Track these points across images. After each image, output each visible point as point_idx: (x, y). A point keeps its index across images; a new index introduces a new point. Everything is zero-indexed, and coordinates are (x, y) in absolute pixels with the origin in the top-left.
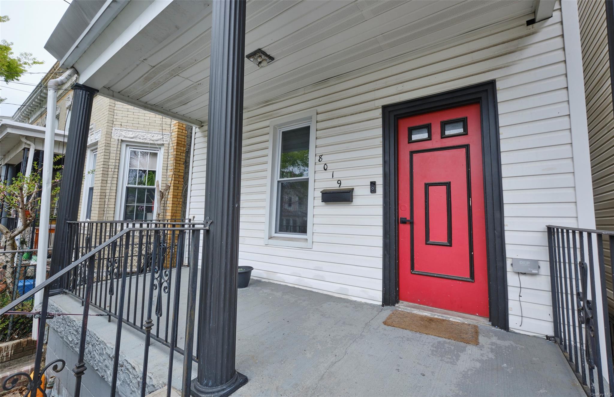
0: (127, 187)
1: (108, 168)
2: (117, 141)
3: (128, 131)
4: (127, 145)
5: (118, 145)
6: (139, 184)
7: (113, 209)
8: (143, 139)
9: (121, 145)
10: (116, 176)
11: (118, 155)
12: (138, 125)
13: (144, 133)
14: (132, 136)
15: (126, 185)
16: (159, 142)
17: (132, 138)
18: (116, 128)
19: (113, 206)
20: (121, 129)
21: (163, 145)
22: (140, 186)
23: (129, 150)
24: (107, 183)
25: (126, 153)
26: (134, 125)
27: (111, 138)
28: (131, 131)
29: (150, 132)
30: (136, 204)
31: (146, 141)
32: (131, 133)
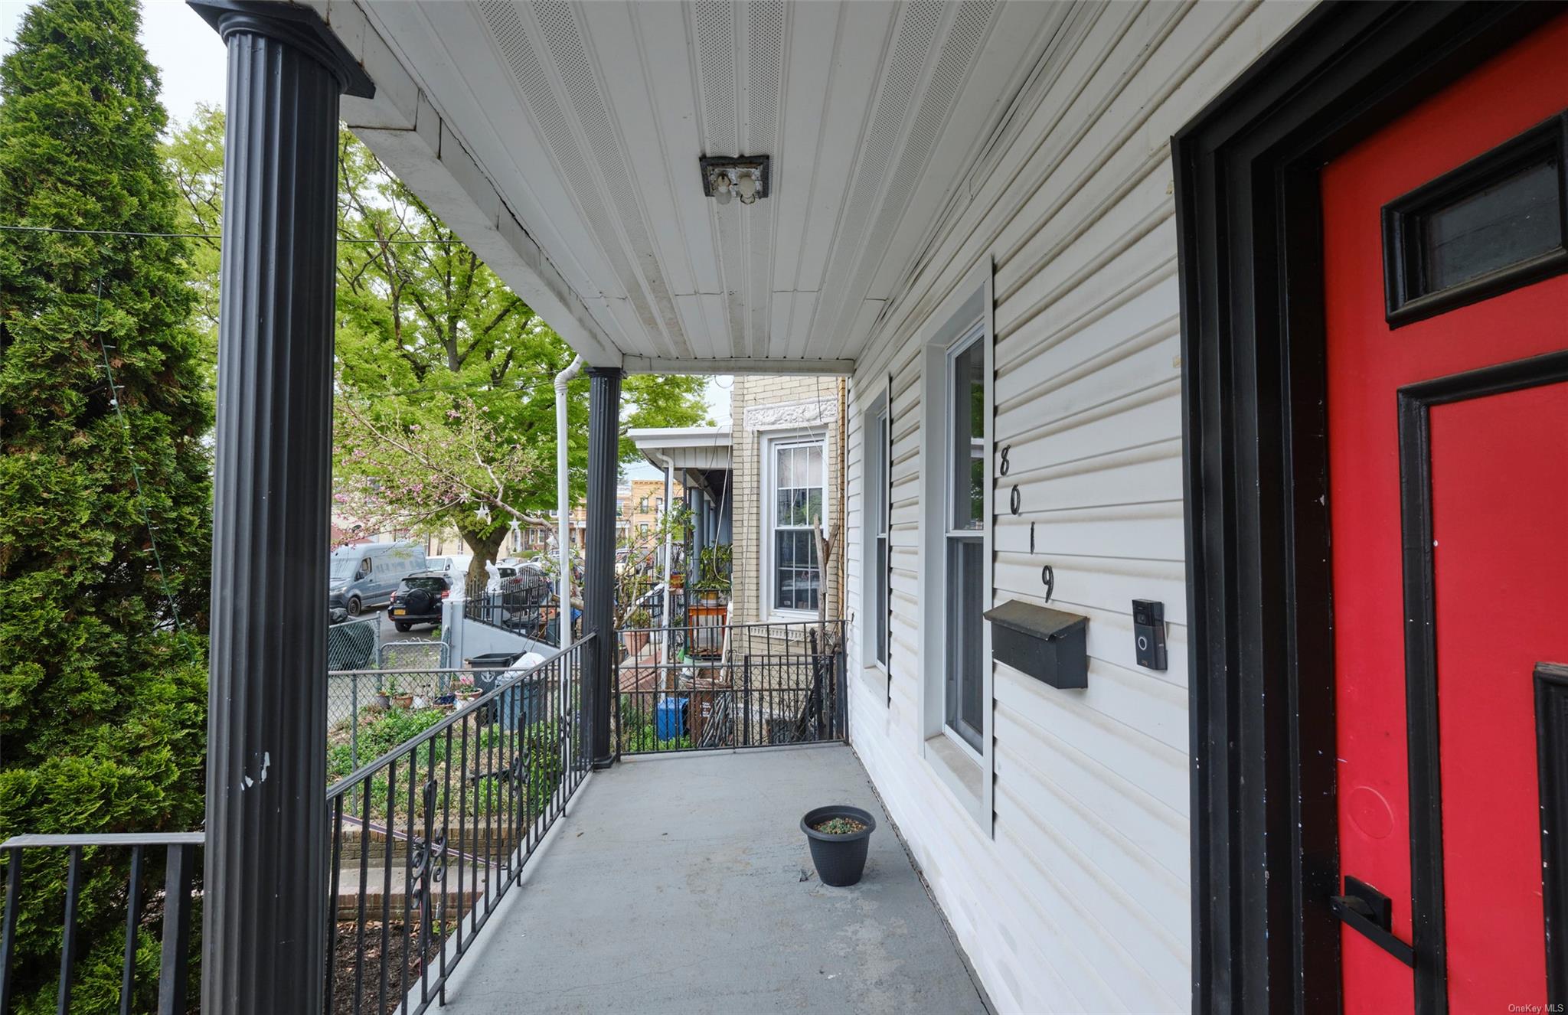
0: (776, 531)
1: (743, 495)
2: (751, 435)
3: (768, 409)
4: (771, 440)
5: (753, 443)
6: (797, 522)
7: (755, 581)
8: (791, 422)
9: (759, 443)
10: (755, 510)
11: (755, 465)
12: (781, 393)
13: (793, 408)
14: (773, 419)
15: (774, 527)
16: (818, 422)
17: (773, 423)
18: (749, 408)
19: (754, 574)
20: (757, 407)
21: (826, 425)
22: (798, 527)
23: (775, 449)
24: (743, 526)
25: (769, 454)
26: (775, 393)
27: (742, 431)
28: (772, 408)
29: (802, 401)
30: (794, 569)
31: (796, 425)
32: (771, 412)
